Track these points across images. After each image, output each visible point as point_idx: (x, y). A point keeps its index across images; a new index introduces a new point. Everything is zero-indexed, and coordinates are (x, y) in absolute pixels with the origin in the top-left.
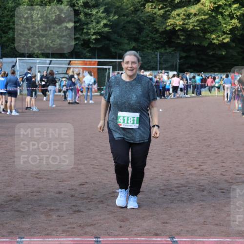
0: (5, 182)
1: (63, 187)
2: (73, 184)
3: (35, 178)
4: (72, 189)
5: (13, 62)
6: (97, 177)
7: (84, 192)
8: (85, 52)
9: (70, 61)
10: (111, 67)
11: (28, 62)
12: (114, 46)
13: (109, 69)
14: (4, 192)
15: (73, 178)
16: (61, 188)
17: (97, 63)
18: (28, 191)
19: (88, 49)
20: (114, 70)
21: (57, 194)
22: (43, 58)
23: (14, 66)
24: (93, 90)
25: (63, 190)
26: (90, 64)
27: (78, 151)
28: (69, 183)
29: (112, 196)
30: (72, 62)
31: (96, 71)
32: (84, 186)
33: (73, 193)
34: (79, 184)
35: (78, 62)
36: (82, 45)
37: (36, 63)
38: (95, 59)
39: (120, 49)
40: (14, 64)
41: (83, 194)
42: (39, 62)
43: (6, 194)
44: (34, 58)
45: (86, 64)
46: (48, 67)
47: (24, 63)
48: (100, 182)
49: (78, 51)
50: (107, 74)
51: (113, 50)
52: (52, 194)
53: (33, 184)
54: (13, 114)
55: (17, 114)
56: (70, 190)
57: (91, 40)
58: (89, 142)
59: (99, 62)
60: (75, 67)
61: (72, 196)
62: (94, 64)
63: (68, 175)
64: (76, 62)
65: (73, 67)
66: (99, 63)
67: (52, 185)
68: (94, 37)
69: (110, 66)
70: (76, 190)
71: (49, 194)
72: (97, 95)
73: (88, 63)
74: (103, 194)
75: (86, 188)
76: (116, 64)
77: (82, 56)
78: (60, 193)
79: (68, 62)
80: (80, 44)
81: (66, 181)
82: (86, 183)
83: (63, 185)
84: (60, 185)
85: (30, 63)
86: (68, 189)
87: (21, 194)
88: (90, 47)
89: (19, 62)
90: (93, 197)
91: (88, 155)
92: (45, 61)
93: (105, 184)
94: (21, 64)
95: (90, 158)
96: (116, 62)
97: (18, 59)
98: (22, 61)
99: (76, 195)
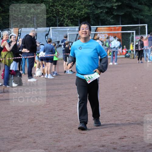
0: (54, 138)
1: (105, 141)
2: (113, 138)
3: (80, 134)
4: (114, 143)
5: (46, 31)
6: (134, 132)
7: (124, 145)
8: (109, 19)
9: (97, 28)
10: (134, 32)
11: (60, 31)
12: (136, 12)
13: (133, 33)
14: (55, 147)
15: (113, 132)
16: (104, 142)
17: (121, 28)
18: (75, 145)
19: (112, 16)
20: (137, 34)
21: (101, 147)
22: (72, 26)
23: (47, 35)
24: (118, 53)
25: (105, 144)
26: (115, 30)
27: (113, 108)
28: (110, 137)
29: (150, 149)
30: (98, 29)
31: (120, 35)
32: (124, 140)
33: (115, 146)
34: (119, 138)
35: (104, 28)
36: (107, 13)
37: (66, 31)
38: (120, 25)
39: (141, 15)
40: (47, 33)
41: (124, 146)
42: (69, 30)
43: (56, 148)
44: (65, 26)
45: (111, 30)
46: (77, 34)
47: (56, 31)
48: (137, 136)
49: (103, 18)
50: (131, 38)
51: (134, 17)
52: (97, 147)
53: (79, 139)
54: (48, 77)
55: (52, 77)
56: (111, 143)
57: (114, 7)
58: (122, 100)
59: (122, 27)
60: (101, 33)
61: (114, 149)
62: (118, 30)
63: (107, 130)
64: (102, 28)
65: (99, 33)
66: (123, 29)
67: (95, 139)
68: (116, 4)
69: (134, 30)
70: (116, 143)
71: (93, 147)
72: (122, 58)
73: (113, 28)
74: (142, 146)
75: (126, 141)
76: (138, 28)
77: (106, 23)
78: (103, 146)
79: (95, 29)
80: (104, 12)
81: (107, 136)
82: (125, 136)
83: (105, 139)
84: (102, 139)
85: (62, 31)
86: (109, 142)
87: (69, 148)
88: (113, 14)
89: (52, 31)
90: (133, 149)
91: (122, 112)
92: (74, 29)
93: (142, 137)
94: (53, 32)
95: (125, 114)
96: (138, 26)
97: (51, 28)
98: (54, 30)
99: (118, 148)
